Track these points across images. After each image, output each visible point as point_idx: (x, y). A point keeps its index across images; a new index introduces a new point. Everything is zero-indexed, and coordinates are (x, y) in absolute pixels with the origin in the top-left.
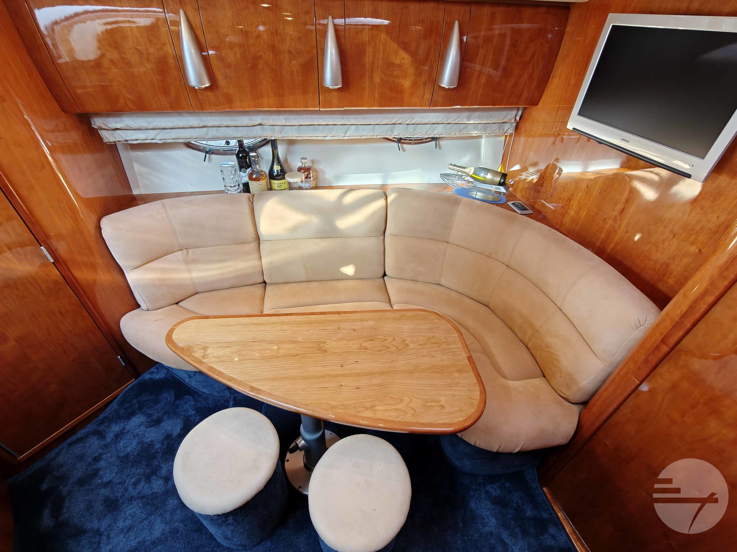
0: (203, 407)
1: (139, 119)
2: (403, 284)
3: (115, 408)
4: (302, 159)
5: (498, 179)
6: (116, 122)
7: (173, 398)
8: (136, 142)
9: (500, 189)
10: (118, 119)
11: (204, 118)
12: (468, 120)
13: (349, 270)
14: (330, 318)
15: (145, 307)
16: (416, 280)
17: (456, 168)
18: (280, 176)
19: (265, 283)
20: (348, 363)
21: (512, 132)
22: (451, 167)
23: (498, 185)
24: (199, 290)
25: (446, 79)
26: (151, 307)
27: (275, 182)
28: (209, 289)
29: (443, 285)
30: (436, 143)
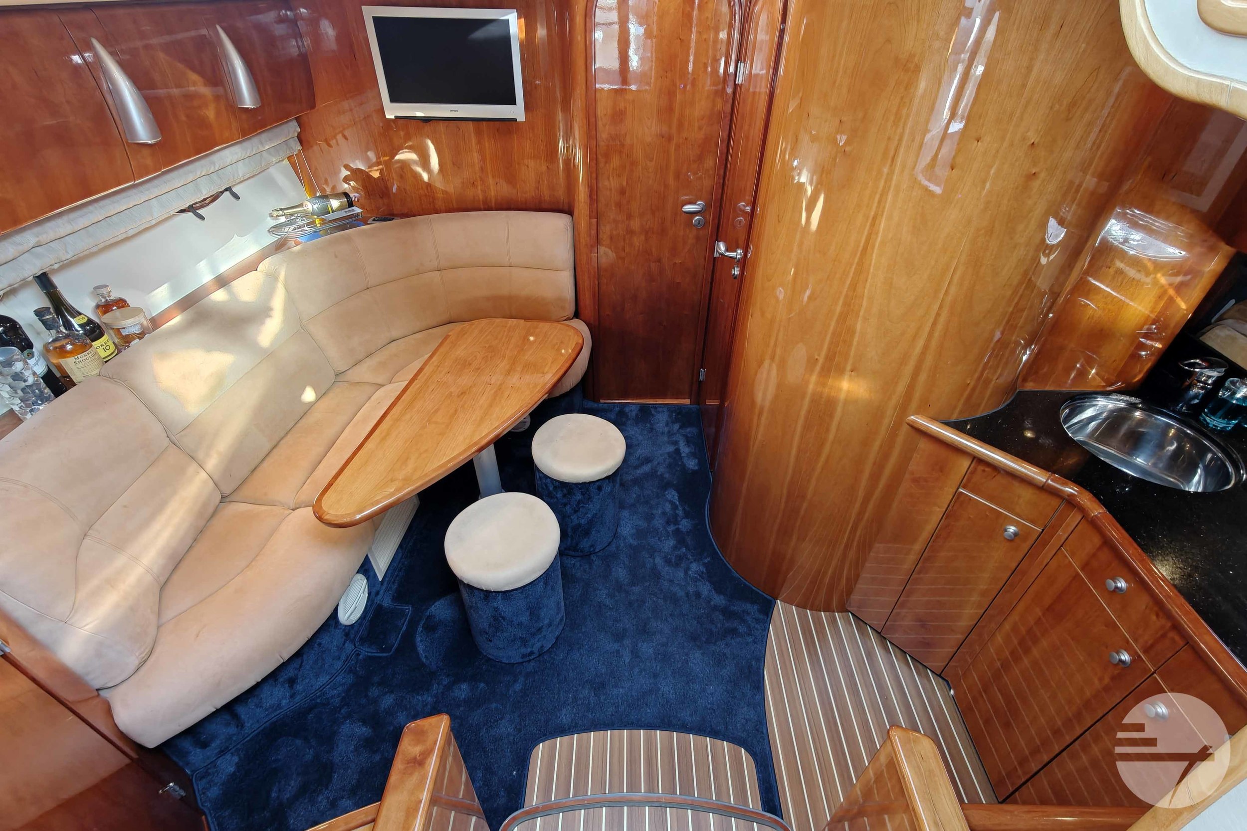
0: (344, 695)
4: (96, 288)
5: (345, 200)
7: (298, 742)
9: (354, 210)
13: (309, 395)
14: (418, 386)
15: (133, 662)
16: (369, 354)
17: (285, 212)
18: (94, 331)
19: (224, 499)
20: (488, 380)
21: (300, 148)
22: (276, 213)
23: (349, 207)
24: (163, 580)
25: (247, 98)
26: (143, 652)
27: (96, 344)
28: (171, 568)
29: (396, 338)
30: (230, 193)
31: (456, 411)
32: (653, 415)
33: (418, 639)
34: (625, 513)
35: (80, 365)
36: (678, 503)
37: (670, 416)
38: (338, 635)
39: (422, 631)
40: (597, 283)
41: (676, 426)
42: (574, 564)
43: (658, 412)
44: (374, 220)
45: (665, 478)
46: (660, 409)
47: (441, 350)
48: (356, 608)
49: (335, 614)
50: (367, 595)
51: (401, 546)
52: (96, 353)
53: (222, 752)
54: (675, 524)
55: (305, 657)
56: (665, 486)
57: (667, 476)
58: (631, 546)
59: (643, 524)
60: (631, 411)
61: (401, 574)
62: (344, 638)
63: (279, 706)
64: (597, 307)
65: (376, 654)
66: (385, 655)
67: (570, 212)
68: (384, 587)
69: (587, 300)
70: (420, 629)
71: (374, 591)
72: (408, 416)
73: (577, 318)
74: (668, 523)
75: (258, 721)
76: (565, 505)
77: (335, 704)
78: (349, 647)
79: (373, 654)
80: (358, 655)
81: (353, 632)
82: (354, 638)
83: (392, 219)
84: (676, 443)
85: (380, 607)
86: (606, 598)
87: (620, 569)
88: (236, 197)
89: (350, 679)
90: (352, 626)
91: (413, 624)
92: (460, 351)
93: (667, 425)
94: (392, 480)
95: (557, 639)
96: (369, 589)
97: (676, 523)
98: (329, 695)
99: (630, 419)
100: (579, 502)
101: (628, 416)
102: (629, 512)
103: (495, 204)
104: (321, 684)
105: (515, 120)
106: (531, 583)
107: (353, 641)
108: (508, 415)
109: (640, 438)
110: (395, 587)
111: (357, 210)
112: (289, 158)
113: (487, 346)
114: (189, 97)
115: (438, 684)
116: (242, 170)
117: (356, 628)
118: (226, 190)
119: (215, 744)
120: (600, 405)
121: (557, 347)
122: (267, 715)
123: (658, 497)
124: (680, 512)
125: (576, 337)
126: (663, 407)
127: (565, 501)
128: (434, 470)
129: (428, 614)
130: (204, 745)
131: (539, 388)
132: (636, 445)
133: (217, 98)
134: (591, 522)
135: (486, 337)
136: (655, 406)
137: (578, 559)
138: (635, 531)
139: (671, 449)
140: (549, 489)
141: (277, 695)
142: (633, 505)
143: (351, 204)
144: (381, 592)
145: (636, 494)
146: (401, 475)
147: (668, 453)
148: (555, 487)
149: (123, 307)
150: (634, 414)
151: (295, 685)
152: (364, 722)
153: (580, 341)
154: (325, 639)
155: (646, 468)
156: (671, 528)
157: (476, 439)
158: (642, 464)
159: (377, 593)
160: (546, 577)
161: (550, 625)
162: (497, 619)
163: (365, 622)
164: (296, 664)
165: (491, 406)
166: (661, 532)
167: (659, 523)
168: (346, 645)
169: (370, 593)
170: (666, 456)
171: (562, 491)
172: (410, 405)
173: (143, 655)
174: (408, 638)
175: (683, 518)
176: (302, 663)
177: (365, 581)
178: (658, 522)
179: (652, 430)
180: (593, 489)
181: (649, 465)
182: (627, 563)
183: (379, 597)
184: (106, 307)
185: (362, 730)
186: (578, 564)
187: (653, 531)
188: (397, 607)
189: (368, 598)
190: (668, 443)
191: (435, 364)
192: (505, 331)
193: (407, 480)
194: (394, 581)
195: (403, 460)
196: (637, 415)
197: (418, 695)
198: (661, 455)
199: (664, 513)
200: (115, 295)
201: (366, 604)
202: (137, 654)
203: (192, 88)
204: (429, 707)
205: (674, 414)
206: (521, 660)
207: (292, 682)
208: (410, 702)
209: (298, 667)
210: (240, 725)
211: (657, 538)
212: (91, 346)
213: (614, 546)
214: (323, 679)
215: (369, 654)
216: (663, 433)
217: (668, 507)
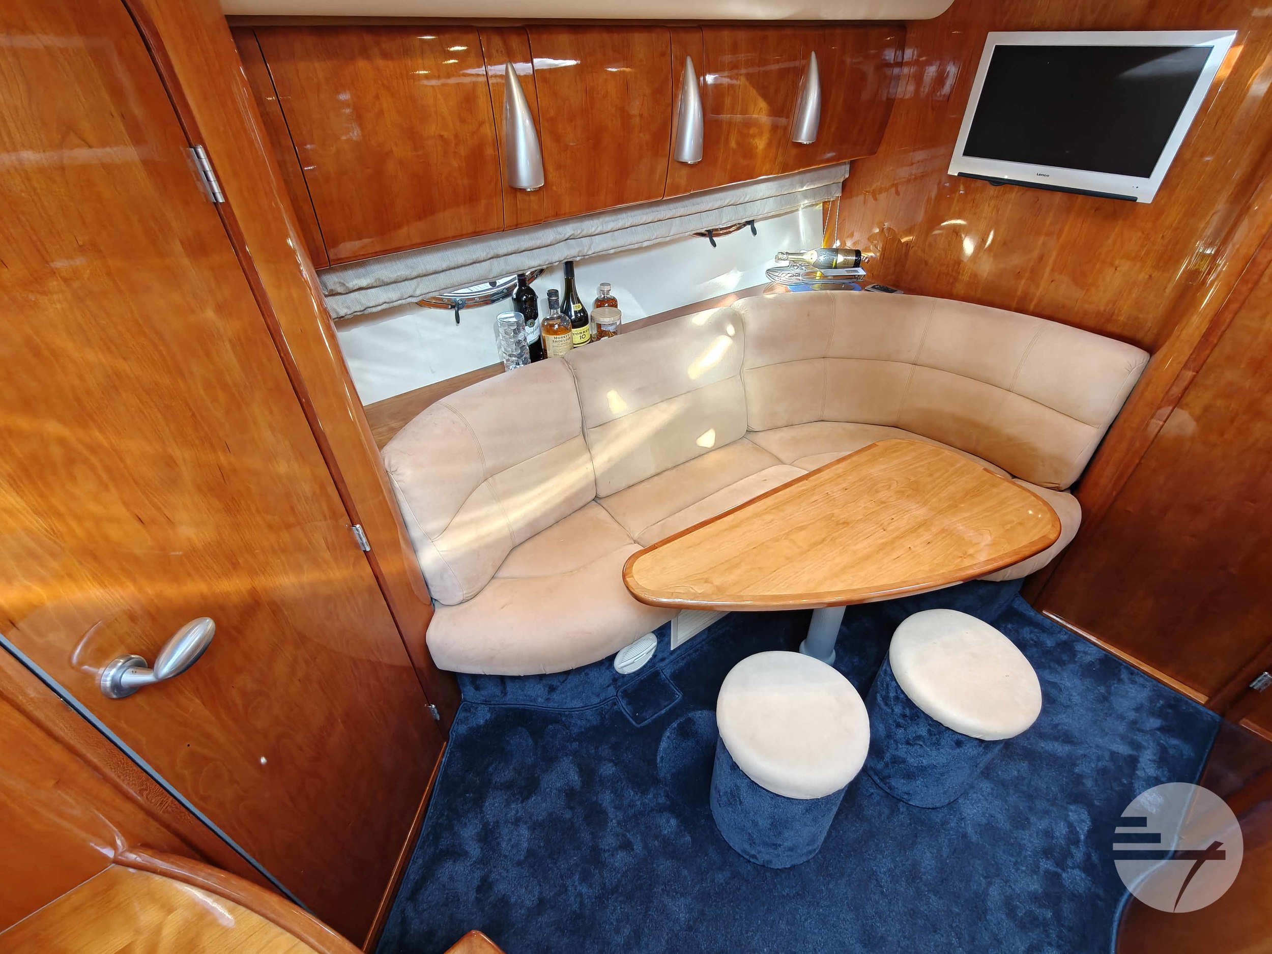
0: (583, 730)
1: (394, 263)
2: (785, 434)
3: (442, 802)
4: (602, 284)
5: (853, 258)
6: (359, 277)
7: (530, 741)
8: (379, 308)
9: (856, 271)
10: (361, 271)
11: (493, 243)
12: (802, 187)
13: (707, 440)
14: (803, 488)
15: (460, 597)
16: (791, 424)
17: (790, 256)
18: (582, 320)
19: (597, 498)
20: (886, 524)
21: (839, 194)
22: (780, 256)
23: (853, 267)
24: (517, 542)
25: (805, 132)
26: (470, 593)
27: (574, 331)
28: (528, 535)
29: (826, 419)
30: (751, 227)
31: (823, 540)
32: (1120, 680)
33: (667, 734)
34: (986, 786)
35: (556, 344)
36: (1082, 837)
37: (1151, 700)
38: (604, 678)
39: (674, 729)
40: (1137, 461)
41: (1154, 723)
42: (872, 794)
43: (1134, 682)
44: (874, 287)
45: (1083, 784)
46: (1141, 680)
47: (855, 458)
48: (633, 662)
49: (611, 658)
50: (650, 656)
51: (709, 629)
52: (570, 338)
53: (486, 702)
54: (1057, 864)
55: (570, 677)
56: (1078, 797)
57: (1089, 783)
58: (965, 836)
59: (1003, 822)
60: (1085, 653)
61: (694, 655)
62: (611, 681)
63: (535, 700)
64: (1114, 493)
65: (627, 715)
66: (634, 723)
67: (1151, 349)
68: (672, 657)
69: (1106, 476)
70: (675, 725)
71: (660, 656)
72: (768, 517)
73: (1072, 493)
74: (1047, 852)
75: (516, 699)
76: (898, 726)
77: (572, 732)
78: (611, 691)
79: (625, 713)
80: (615, 704)
81: (621, 680)
82: (620, 687)
83: (892, 291)
84: (1137, 746)
85: (656, 674)
86: (885, 873)
87: (928, 854)
88: (754, 231)
89: (595, 720)
90: (623, 676)
91: (672, 715)
92: (876, 470)
93: (1138, 709)
94: (707, 581)
95: (793, 867)
96: (656, 651)
97: (1061, 863)
98: (573, 722)
99: (1075, 662)
100: (919, 737)
101: (1075, 656)
102: (992, 789)
103: (1036, 306)
104: (574, 707)
105: (1134, 200)
106: (788, 798)
107: (617, 688)
108: (881, 583)
109: (1076, 699)
110: (682, 664)
111: (861, 272)
112: (824, 203)
113: (913, 479)
114: (748, 124)
115: (654, 797)
116: (769, 207)
117: (625, 679)
118: (748, 223)
119: (484, 693)
120: (1039, 617)
121: (1008, 527)
122: (524, 700)
123: (1053, 801)
124: (1079, 854)
125: (1049, 526)
126: (1146, 680)
127: (901, 721)
128: (754, 598)
129: (690, 715)
130: (477, 688)
131: (944, 571)
132: (1062, 704)
133: (775, 128)
134: (922, 770)
135: (921, 466)
136: (1132, 671)
137: (881, 792)
138: (984, 821)
139: (1123, 749)
140: (888, 693)
141: (538, 691)
142: (1003, 784)
143: (857, 264)
144: (667, 661)
145: (1019, 771)
146: (718, 581)
147: (1113, 753)
148: (897, 698)
149: (612, 306)
150: (1088, 659)
151: (553, 693)
152: (581, 772)
153: (1052, 536)
154: (593, 674)
155: (1060, 749)
156: (1047, 865)
157: (822, 589)
158: (1056, 738)
159: (663, 660)
160: (814, 806)
161: (791, 849)
162: (734, 797)
163: (637, 679)
164: (562, 679)
165: (867, 558)
166: (1025, 857)
167: (1031, 842)
168: (610, 688)
169: (654, 656)
170: (1107, 755)
171: (904, 708)
172: (777, 507)
173: (468, 595)
174: (660, 725)
175: (1079, 867)
176: (566, 680)
177: (655, 644)
178: (1031, 840)
179: (1104, 699)
180: (946, 740)
181: (1067, 748)
182: (945, 856)
183: (662, 664)
184: (600, 303)
185: (574, 777)
186: (876, 798)
187: (1012, 845)
188: (671, 685)
189: (651, 659)
190: (1123, 737)
191: (838, 472)
192: (947, 471)
193: (720, 590)
194: (685, 658)
195: (731, 565)
196: (1091, 664)
197: (632, 789)
198: (1097, 746)
199: (1048, 834)
200: (613, 294)
201: (646, 664)
202: (464, 592)
203: (755, 116)
204: (633, 811)
205: (1161, 702)
206: (739, 852)
207: (552, 689)
208: (622, 789)
209: (562, 681)
210: (505, 693)
211: (1013, 860)
212: (570, 331)
213: (940, 815)
214: (577, 703)
215: (623, 710)
216: (1121, 717)
217: (1061, 830)
